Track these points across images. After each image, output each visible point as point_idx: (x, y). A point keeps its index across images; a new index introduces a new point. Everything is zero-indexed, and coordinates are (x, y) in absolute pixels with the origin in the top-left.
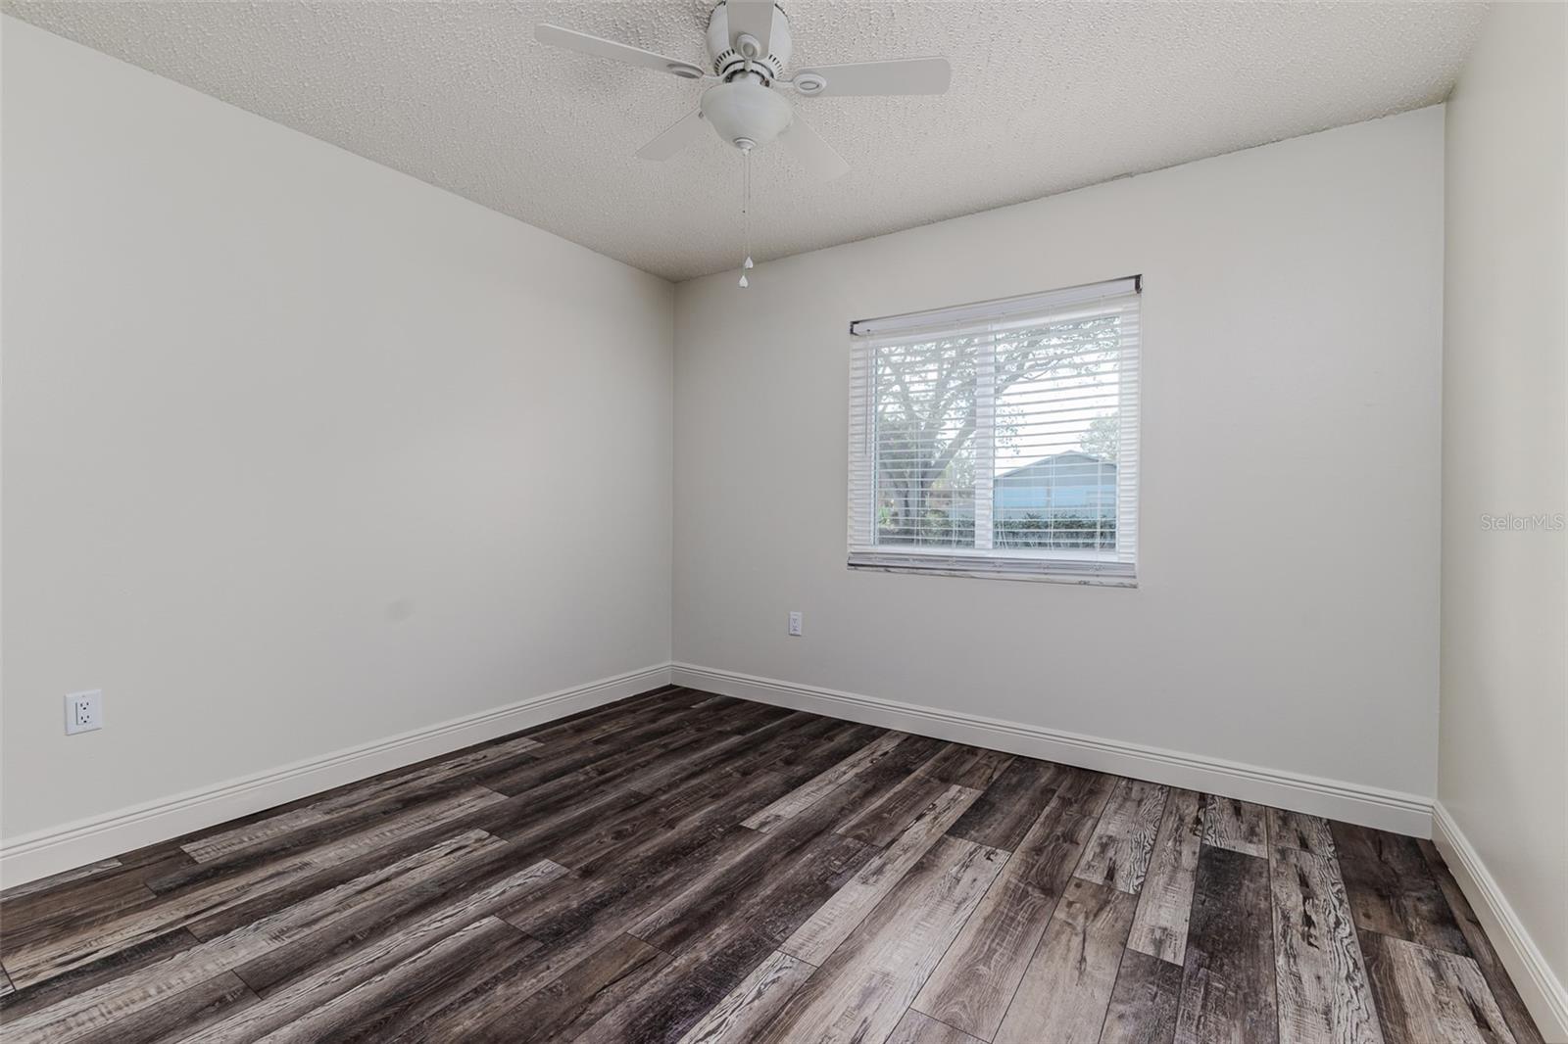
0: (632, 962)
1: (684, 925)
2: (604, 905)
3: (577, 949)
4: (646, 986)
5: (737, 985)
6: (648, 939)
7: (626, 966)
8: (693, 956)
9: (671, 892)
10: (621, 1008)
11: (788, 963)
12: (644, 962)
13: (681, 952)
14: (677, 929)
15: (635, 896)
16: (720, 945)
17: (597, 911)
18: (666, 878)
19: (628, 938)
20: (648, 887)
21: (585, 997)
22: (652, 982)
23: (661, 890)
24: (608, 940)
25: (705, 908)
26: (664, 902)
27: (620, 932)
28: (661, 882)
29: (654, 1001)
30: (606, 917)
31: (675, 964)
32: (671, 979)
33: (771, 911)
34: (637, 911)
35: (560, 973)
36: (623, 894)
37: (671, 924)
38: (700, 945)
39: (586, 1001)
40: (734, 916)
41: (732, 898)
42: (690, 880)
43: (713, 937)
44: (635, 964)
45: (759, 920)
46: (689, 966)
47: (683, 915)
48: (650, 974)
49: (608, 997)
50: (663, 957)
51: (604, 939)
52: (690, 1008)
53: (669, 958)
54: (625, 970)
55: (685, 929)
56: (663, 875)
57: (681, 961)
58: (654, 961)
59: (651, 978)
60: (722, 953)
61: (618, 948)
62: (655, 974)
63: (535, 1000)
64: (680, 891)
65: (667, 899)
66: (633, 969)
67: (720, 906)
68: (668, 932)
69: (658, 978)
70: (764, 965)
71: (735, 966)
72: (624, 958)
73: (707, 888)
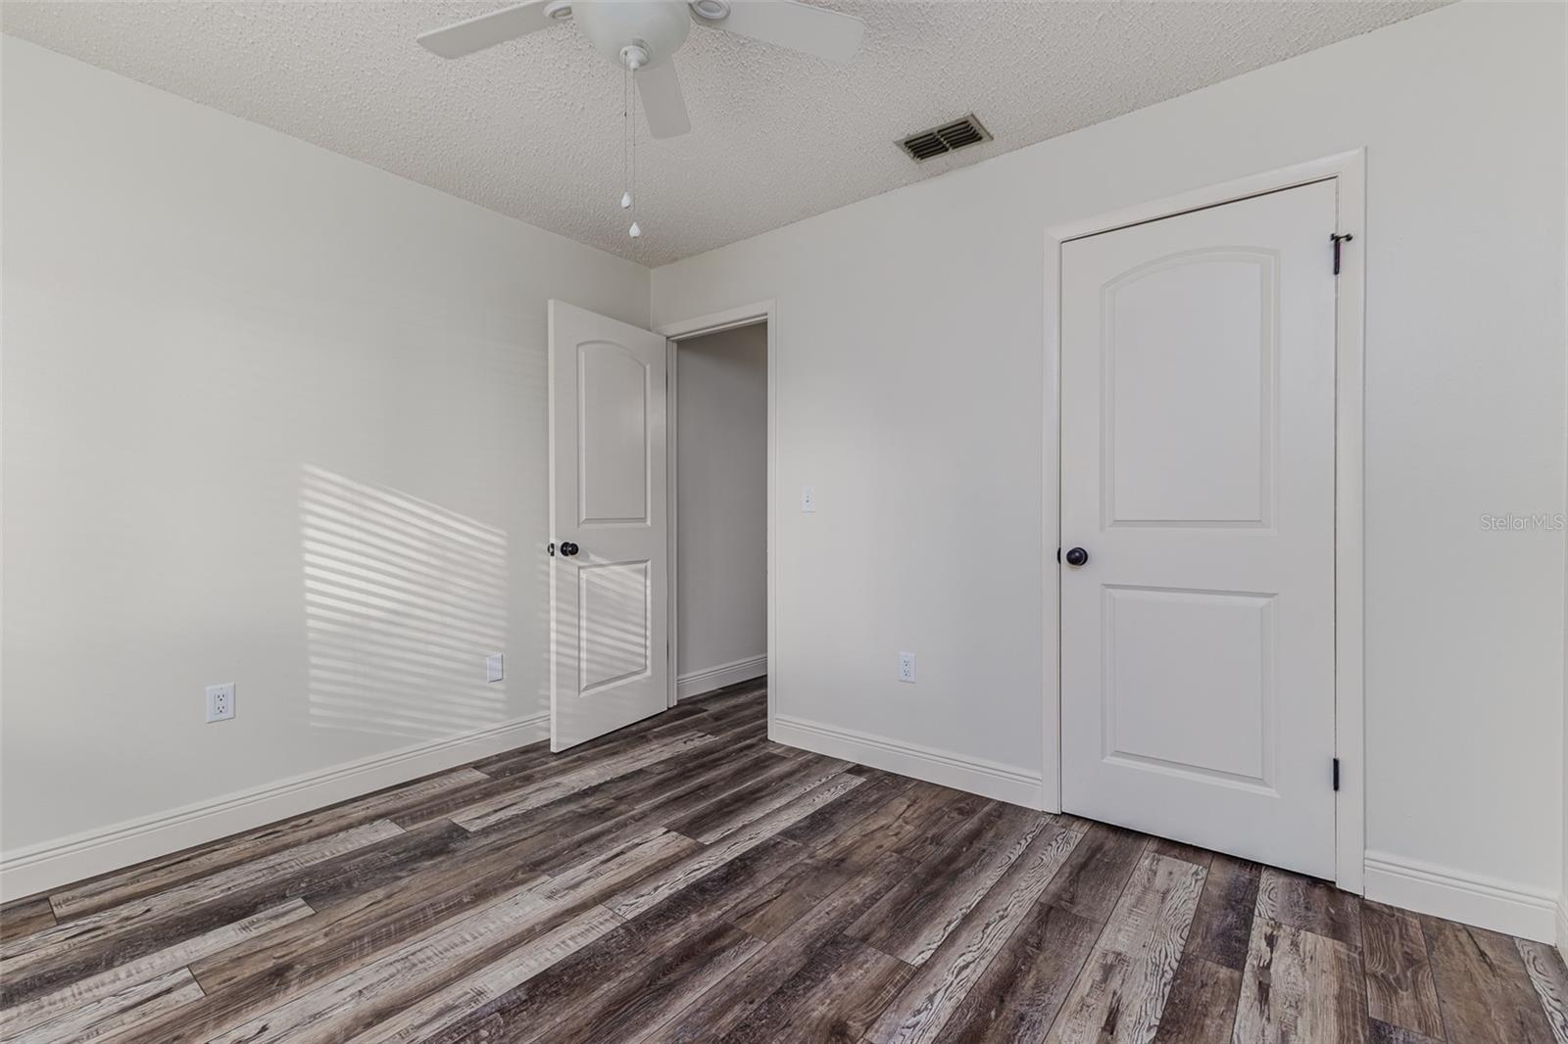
0: (757, 916)
1: (711, 948)
2: (798, 976)
3: (810, 929)
4: (743, 898)
5: (672, 895)
6: (745, 936)
7: (761, 913)
8: (704, 919)
9: (723, 993)
10: (760, 885)
11: (624, 908)
12: (747, 915)
13: (714, 922)
14: (718, 944)
15: (765, 988)
16: (678, 928)
17: (803, 969)
18: (729, 1017)
19: (764, 937)
20: (751, 1002)
21: (788, 893)
22: (738, 900)
23: (736, 996)
24: (783, 935)
25: (686, 967)
26: (732, 978)
27: (774, 944)
28: (737, 1009)
29: (738, 887)
30: (794, 961)
31: (720, 912)
32: (724, 902)
33: (614, 960)
34: (761, 968)
35: (815, 910)
36: (779, 992)
37: (723, 949)
38: (696, 927)
39: (787, 891)
40: (657, 955)
41: (652, 980)
42: (698, 1011)
43: (683, 935)
44: (754, 914)
45: (632, 951)
46: (708, 910)
47: (711, 959)
48: (741, 906)
49: (771, 892)
50: (731, 918)
51: (788, 937)
52: (710, 883)
53: (725, 917)
54: (761, 910)
55: (710, 944)
56: (734, 1020)
57: (714, 914)
58: (739, 915)
59: (739, 903)
60: (677, 920)
61: (772, 928)
62: (736, 906)
63: (825, 892)
64: (714, 992)
65: (727, 981)
66: (755, 910)
67: (670, 968)
68: (727, 941)
69: (735, 903)
70: (646, 907)
71: (669, 909)
72: (765, 919)
73: (680, 995)
